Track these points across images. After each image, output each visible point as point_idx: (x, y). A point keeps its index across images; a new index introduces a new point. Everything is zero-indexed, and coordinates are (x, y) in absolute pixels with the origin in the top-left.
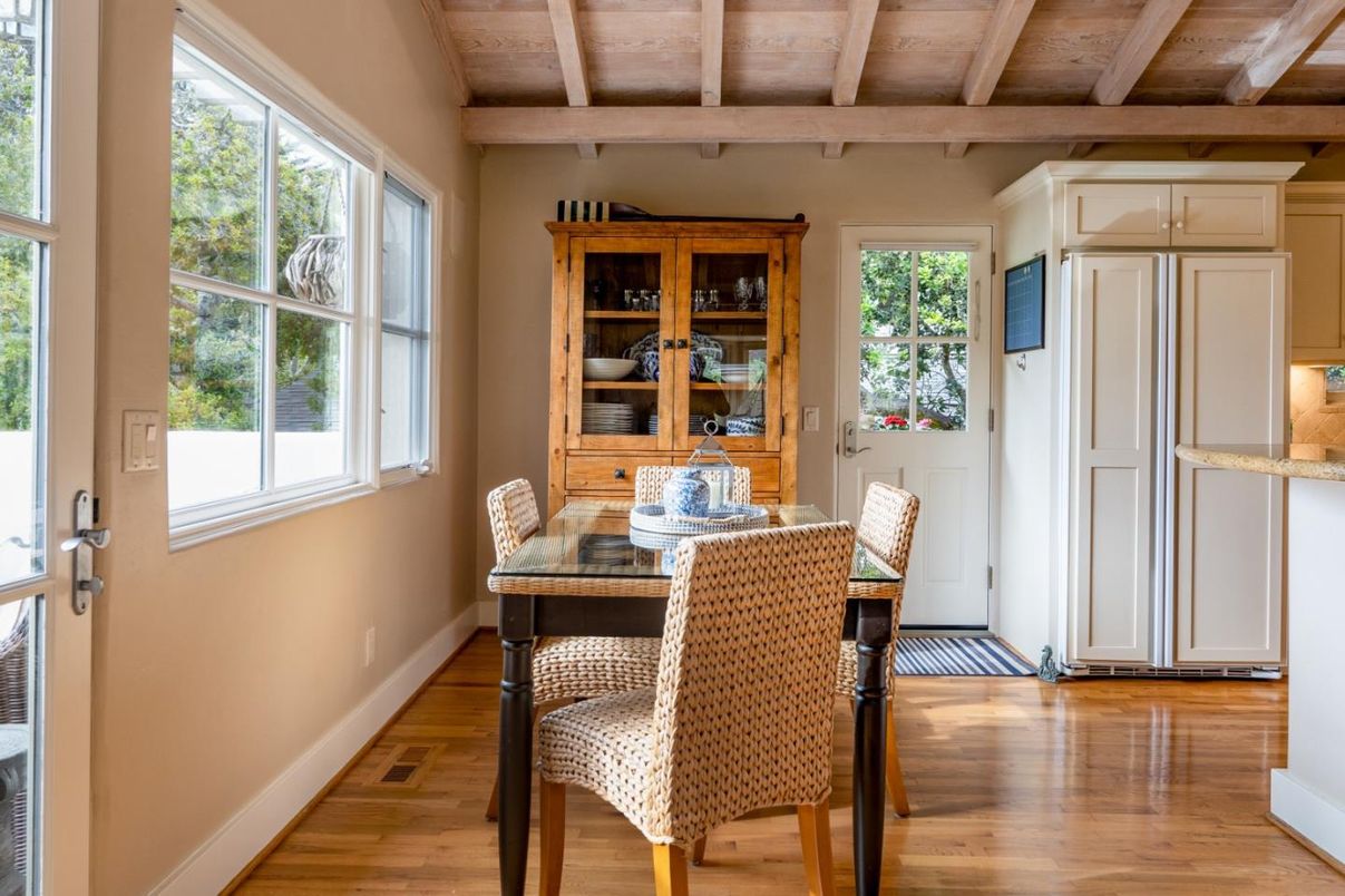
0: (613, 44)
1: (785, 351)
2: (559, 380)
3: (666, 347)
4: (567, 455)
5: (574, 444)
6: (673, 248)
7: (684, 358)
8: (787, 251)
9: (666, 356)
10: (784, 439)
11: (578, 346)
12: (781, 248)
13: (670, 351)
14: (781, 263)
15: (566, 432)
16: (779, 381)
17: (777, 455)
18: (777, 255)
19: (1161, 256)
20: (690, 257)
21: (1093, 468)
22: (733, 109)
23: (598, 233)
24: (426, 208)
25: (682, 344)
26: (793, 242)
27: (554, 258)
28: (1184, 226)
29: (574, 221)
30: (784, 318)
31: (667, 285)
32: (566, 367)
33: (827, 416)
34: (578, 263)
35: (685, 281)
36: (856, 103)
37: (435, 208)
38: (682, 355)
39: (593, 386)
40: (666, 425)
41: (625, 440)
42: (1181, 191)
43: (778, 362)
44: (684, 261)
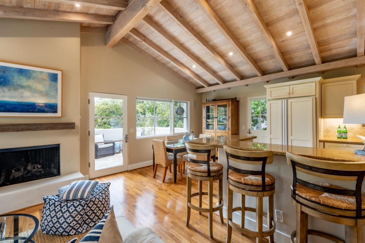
2: (203, 123)
4: (204, 132)
6: (215, 105)
10: (229, 131)
11: (205, 118)
13: (215, 119)
15: (204, 129)
17: (228, 133)
18: (228, 104)
19: (283, 100)
21: (271, 138)
22: (224, 84)
24: (187, 103)
25: (217, 118)
26: (230, 102)
27: (203, 107)
28: (292, 93)
29: (208, 101)
30: (229, 113)
31: (215, 110)
32: (204, 120)
33: (246, 127)
34: (205, 108)
35: (217, 109)
36: (241, 80)
37: (189, 102)
38: (217, 119)
39: (207, 123)
40: (215, 128)
41: (210, 130)
42: (291, 87)
43: (228, 120)
44: (217, 106)
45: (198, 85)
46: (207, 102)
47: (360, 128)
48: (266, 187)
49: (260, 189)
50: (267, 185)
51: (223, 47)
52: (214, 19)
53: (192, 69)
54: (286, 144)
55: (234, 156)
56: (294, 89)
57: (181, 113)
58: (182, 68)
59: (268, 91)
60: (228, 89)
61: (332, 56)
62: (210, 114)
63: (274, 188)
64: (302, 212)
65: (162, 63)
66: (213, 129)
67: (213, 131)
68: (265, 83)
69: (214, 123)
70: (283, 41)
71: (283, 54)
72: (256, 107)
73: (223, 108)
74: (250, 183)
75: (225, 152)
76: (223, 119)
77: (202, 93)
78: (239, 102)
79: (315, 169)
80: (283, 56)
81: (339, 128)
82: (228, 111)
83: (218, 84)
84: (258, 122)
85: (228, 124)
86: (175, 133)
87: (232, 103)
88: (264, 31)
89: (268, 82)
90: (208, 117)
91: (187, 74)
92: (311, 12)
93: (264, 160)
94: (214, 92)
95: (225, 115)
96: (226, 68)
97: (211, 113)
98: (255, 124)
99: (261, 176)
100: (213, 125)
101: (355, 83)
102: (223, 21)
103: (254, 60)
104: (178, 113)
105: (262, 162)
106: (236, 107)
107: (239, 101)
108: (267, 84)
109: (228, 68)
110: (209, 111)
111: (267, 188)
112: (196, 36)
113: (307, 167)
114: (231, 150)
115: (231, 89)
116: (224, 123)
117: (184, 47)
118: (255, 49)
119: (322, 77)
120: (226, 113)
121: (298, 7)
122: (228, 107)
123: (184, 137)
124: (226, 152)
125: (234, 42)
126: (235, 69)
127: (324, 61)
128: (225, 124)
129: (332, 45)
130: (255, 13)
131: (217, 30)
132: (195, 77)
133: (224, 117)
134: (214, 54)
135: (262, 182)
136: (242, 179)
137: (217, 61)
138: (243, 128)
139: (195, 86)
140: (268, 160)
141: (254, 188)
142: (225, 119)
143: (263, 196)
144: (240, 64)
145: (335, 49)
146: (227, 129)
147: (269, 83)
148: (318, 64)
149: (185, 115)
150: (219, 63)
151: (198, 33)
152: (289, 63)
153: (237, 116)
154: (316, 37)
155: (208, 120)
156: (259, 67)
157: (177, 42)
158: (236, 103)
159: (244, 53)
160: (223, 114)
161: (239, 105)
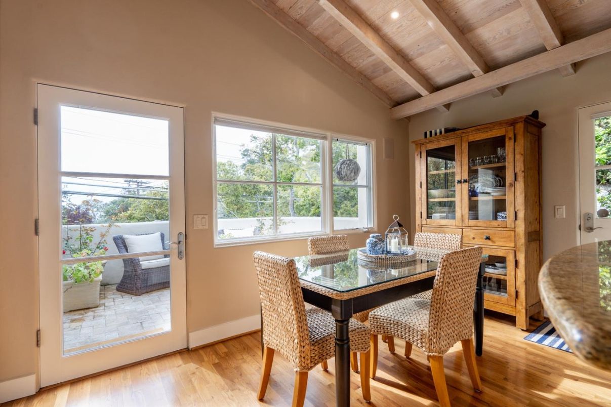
0: (430, 68)
1: (516, 180)
2: (419, 199)
3: (458, 183)
4: (422, 227)
5: (424, 222)
6: (460, 141)
7: (466, 186)
8: (515, 131)
9: (458, 187)
10: (517, 222)
11: (424, 186)
12: (513, 131)
13: (460, 185)
14: (513, 137)
15: (421, 217)
16: (513, 195)
17: (514, 229)
18: (511, 135)
20: (467, 144)
22: (491, 73)
23: (431, 142)
24: (369, 145)
25: (465, 181)
27: (416, 155)
29: (432, 136)
30: (516, 164)
31: (458, 158)
32: (420, 194)
33: (571, 212)
34: (424, 155)
35: (466, 154)
36: (562, 44)
37: (373, 143)
40: (458, 215)
43: (513, 185)
44: (466, 146)
45: (398, 96)
46: (426, 138)
57: (352, 174)
62: (440, 172)
65: (295, 20)
66: (452, 216)
67: (452, 223)
77: (409, 118)
78: (543, 129)
83: (465, 79)
85: (509, 198)
86: (335, 229)
87: (525, 131)
100: (453, 205)
104: (343, 173)
107: (545, 125)
120: (503, 164)
123: (368, 241)
128: (500, 200)
139: (390, 99)
146: (508, 215)
149: (361, 179)
153: (539, 174)
155: (433, 191)
161: (541, 138)
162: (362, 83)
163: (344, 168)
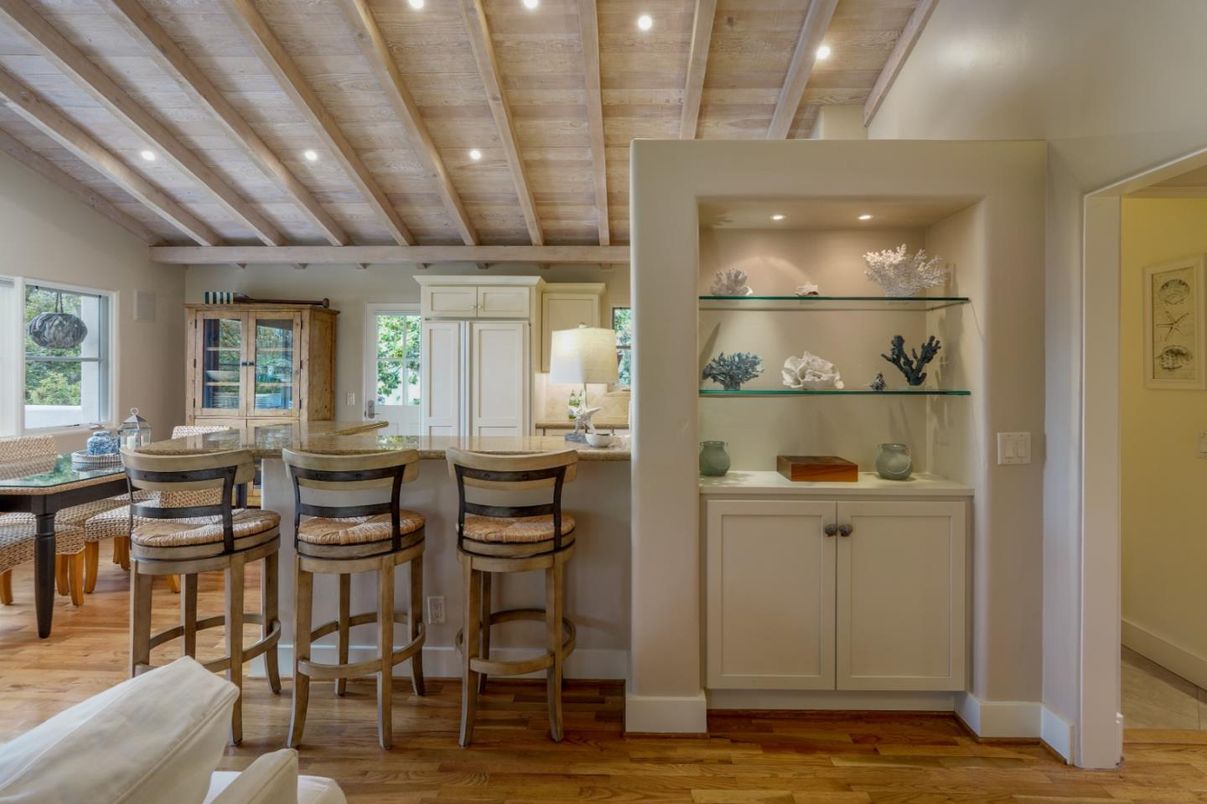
1: (301, 368)
2: (192, 381)
3: (243, 366)
4: (195, 417)
5: (198, 412)
6: (246, 317)
8: (303, 317)
9: (243, 370)
10: (301, 410)
11: (200, 365)
12: (300, 317)
13: (245, 367)
14: (300, 324)
15: (195, 406)
16: (298, 383)
17: (297, 418)
18: (298, 321)
19: (462, 323)
21: (430, 427)
23: (209, 309)
24: (107, 299)
25: (251, 364)
26: (306, 314)
27: (189, 322)
28: (483, 307)
29: (215, 302)
30: (301, 351)
31: (243, 335)
32: (194, 375)
33: (359, 399)
34: (200, 324)
35: (252, 333)
36: (345, 245)
37: (114, 298)
38: (251, 369)
39: (211, 384)
40: (242, 403)
41: (224, 411)
42: (482, 290)
43: (298, 373)
44: (252, 323)
46: (207, 302)
47: (605, 395)
48: (403, 539)
49: (388, 547)
50: (403, 536)
51: (280, 125)
52: (247, 26)
53: (135, 162)
54: (467, 434)
55: (317, 475)
56: (488, 297)
57: (69, 339)
58: (82, 148)
59: (425, 292)
60: (296, 268)
61: (560, 232)
62: (221, 349)
63: (423, 539)
64: (475, 572)
66: (235, 404)
67: (234, 412)
68: (419, 268)
69: (242, 384)
70: (462, 168)
71: (464, 200)
72: (392, 334)
73: (277, 331)
74: (363, 539)
75: (288, 469)
76: (278, 370)
77: (186, 266)
78: (338, 316)
79: (495, 476)
80: (464, 204)
81: (573, 395)
82: (297, 344)
83: (256, 243)
84: (398, 383)
85: (295, 386)
86: (28, 425)
87: (313, 318)
88: (414, 128)
89: (426, 265)
90: (212, 361)
91: (105, 178)
92: (518, 124)
93: (397, 473)
94: (241, 270)
95: (286, 355)
96: (292, 195)
97: (226, 345)
98: (390, 387)
99: (390, 515)
100: (235, 390)
101: (596, 298)
102: (283, 46)
103: (386, 195)
104: (47, 337)
105: (392, 479)
106: (329, 331)
107: (339, 312)
108: (425, 270)
109: (299, 197)
110: (216, 339)
111: (404, 542)
112: (164, 51)
113: (483, 474)
114: (307, 458)
115: (308, 268)
116: (282, 385)
117: (96, 66)
118: (389, 166)
119: (542, 277)
120: (289, 350)
121: (491, 102)
122: (296, 330)
123: (90, 440)
124: (291, 466)
125: (322, 124)
126: (324, 205)
127: (548, 241)
128: (286, 388)
129: (562, 210)
130: (388, 69)
131: (258, 64)
132: (151, 200)
133: (281, 362)
134: (245, 139)
135: (394, 529)
136: (341, 532)
137: (259, 166)
138: (352, 399)
139: (151, 233)
140: (407, 474)
141: (373, 549)
142: (284, 370)
143: (396, 565)
144: (341, 195)
145: (567, 219)
146: (293, 405)
147: (430, 268)
148: (536, 245)
149: (87, 349)
150: (267, 172)
151: (176, 44)
152: (478, 227)
153: (331, 361)
154: (530, 183)
155: (212, 373)
156: (400, 219)
157: (59, 33)
158: (326, 317)
159: (355, 166)
160: (277, 353)
161: (336, 325)
162: (93, 206)
163: (50, 328)
